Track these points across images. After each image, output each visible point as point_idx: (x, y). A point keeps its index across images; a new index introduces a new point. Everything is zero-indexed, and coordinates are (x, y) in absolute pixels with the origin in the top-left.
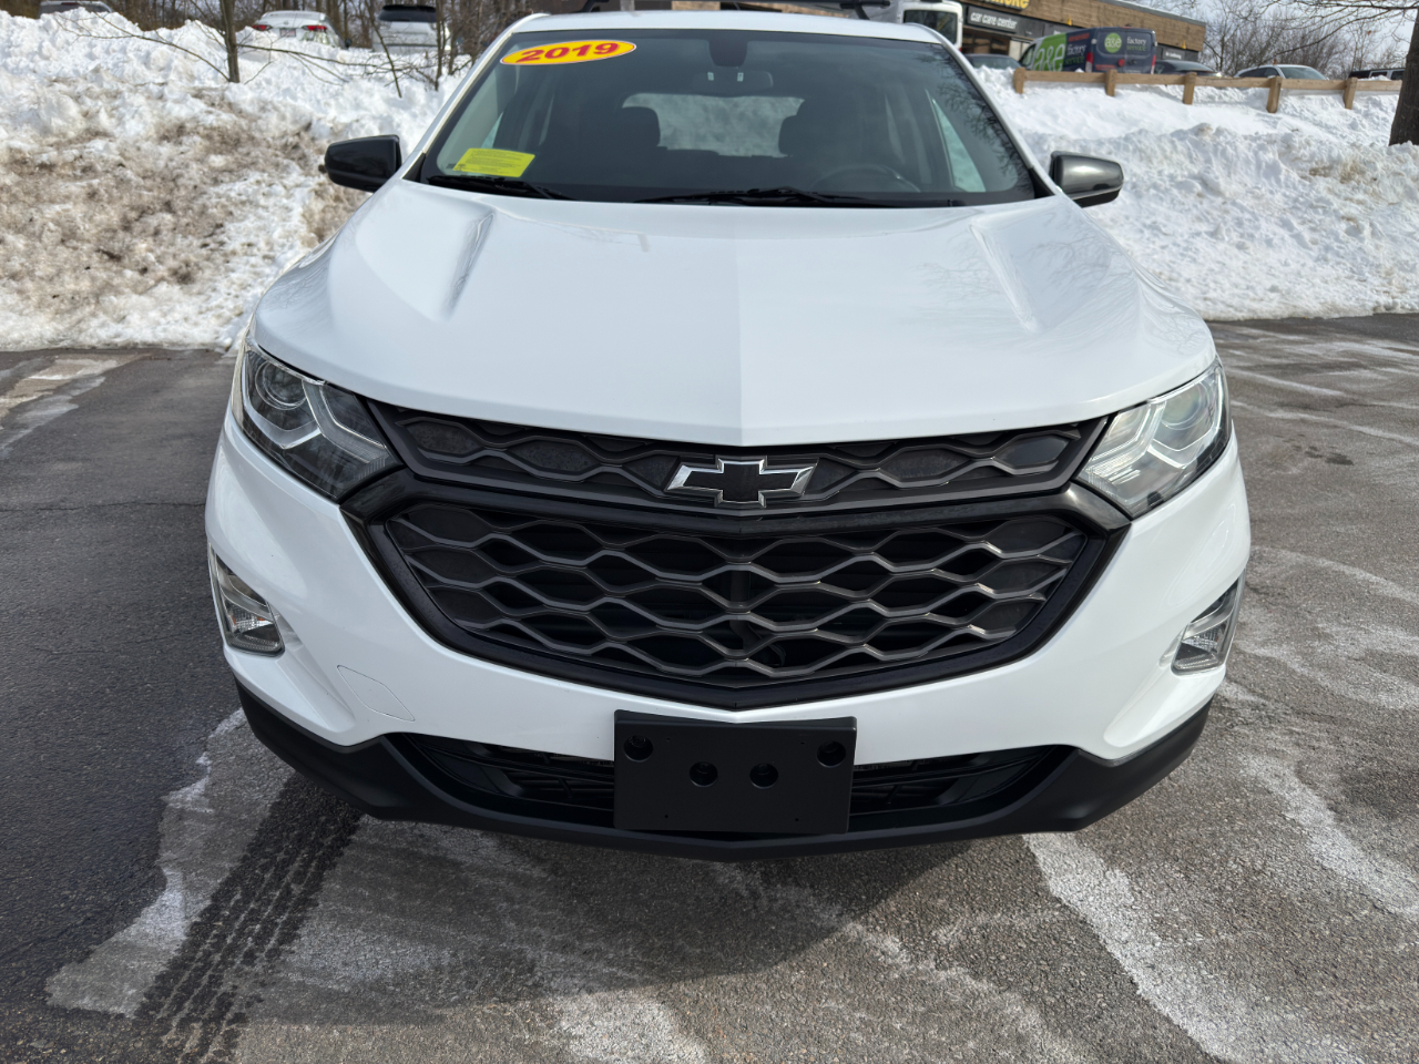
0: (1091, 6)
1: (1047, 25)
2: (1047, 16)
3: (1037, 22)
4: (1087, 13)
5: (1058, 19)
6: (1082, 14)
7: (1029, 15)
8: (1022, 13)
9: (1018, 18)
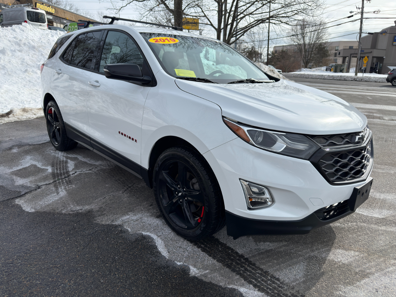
0: (72, 15)
1: (61, 19)
2: (61, 16)
3: (58, 18)
4: (72, 17)
5: (64, 17)
6: (71, 17)
7: (55, 15)
8: (53, 14)
9: (52, 16)
